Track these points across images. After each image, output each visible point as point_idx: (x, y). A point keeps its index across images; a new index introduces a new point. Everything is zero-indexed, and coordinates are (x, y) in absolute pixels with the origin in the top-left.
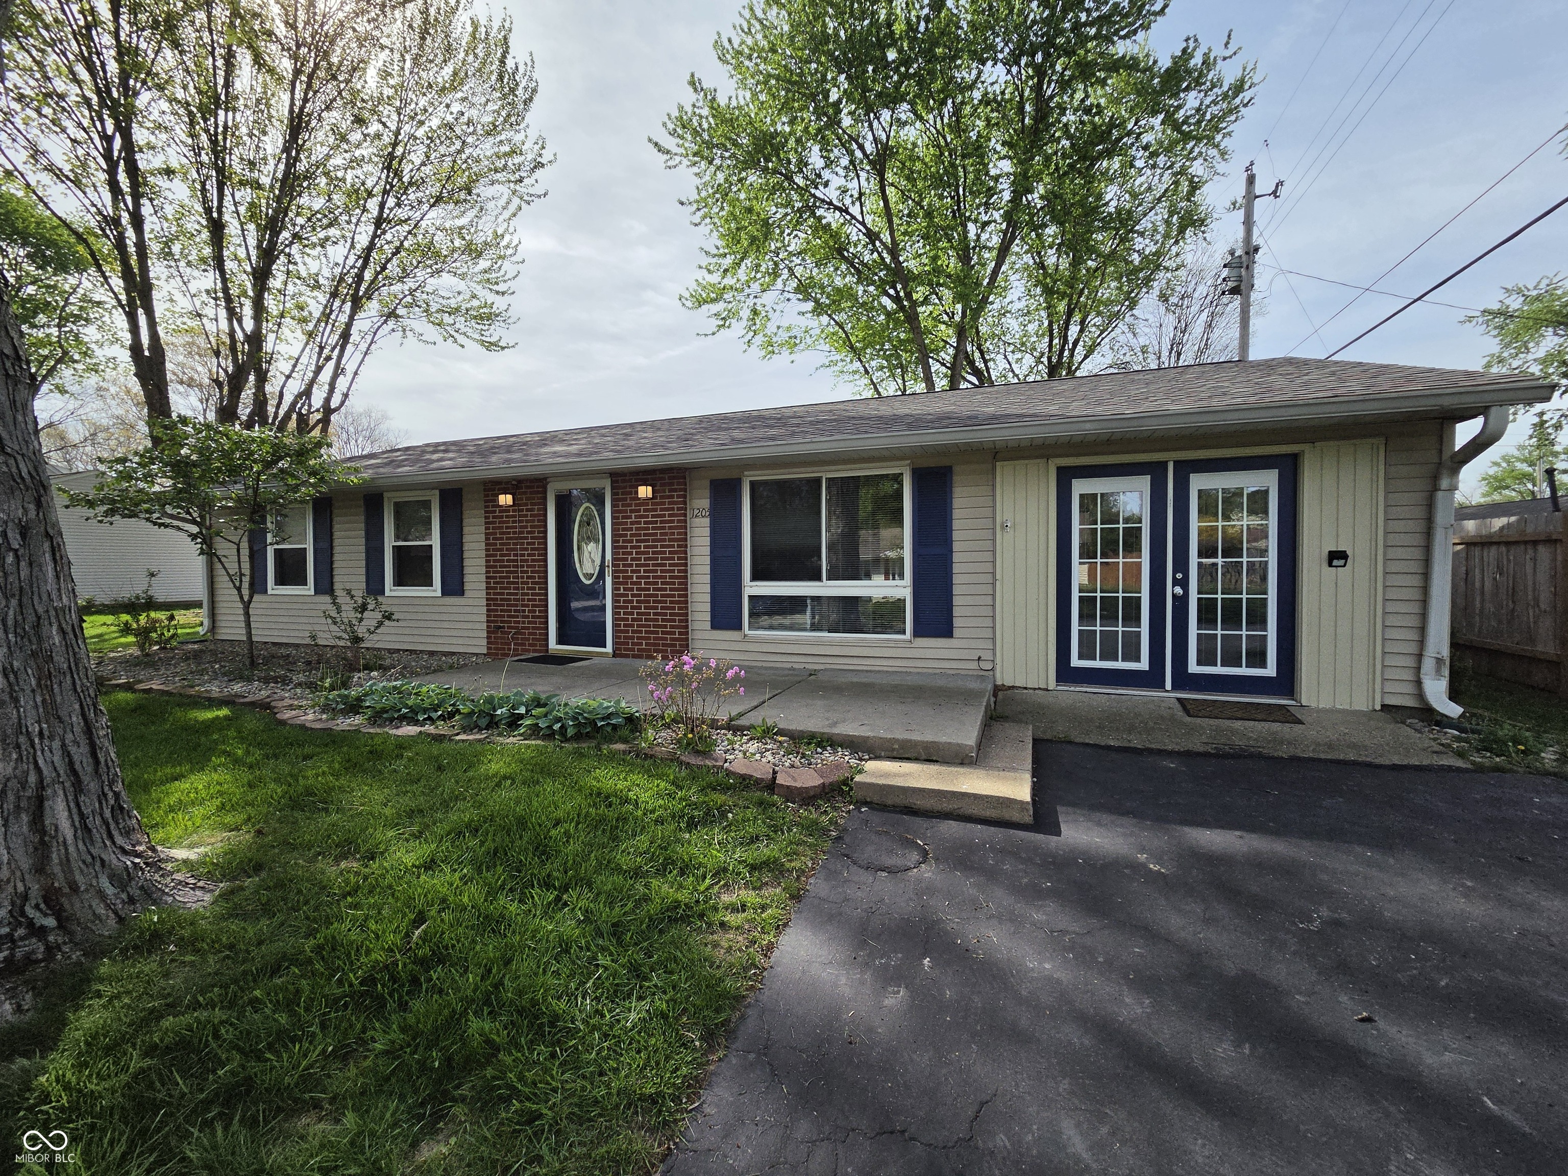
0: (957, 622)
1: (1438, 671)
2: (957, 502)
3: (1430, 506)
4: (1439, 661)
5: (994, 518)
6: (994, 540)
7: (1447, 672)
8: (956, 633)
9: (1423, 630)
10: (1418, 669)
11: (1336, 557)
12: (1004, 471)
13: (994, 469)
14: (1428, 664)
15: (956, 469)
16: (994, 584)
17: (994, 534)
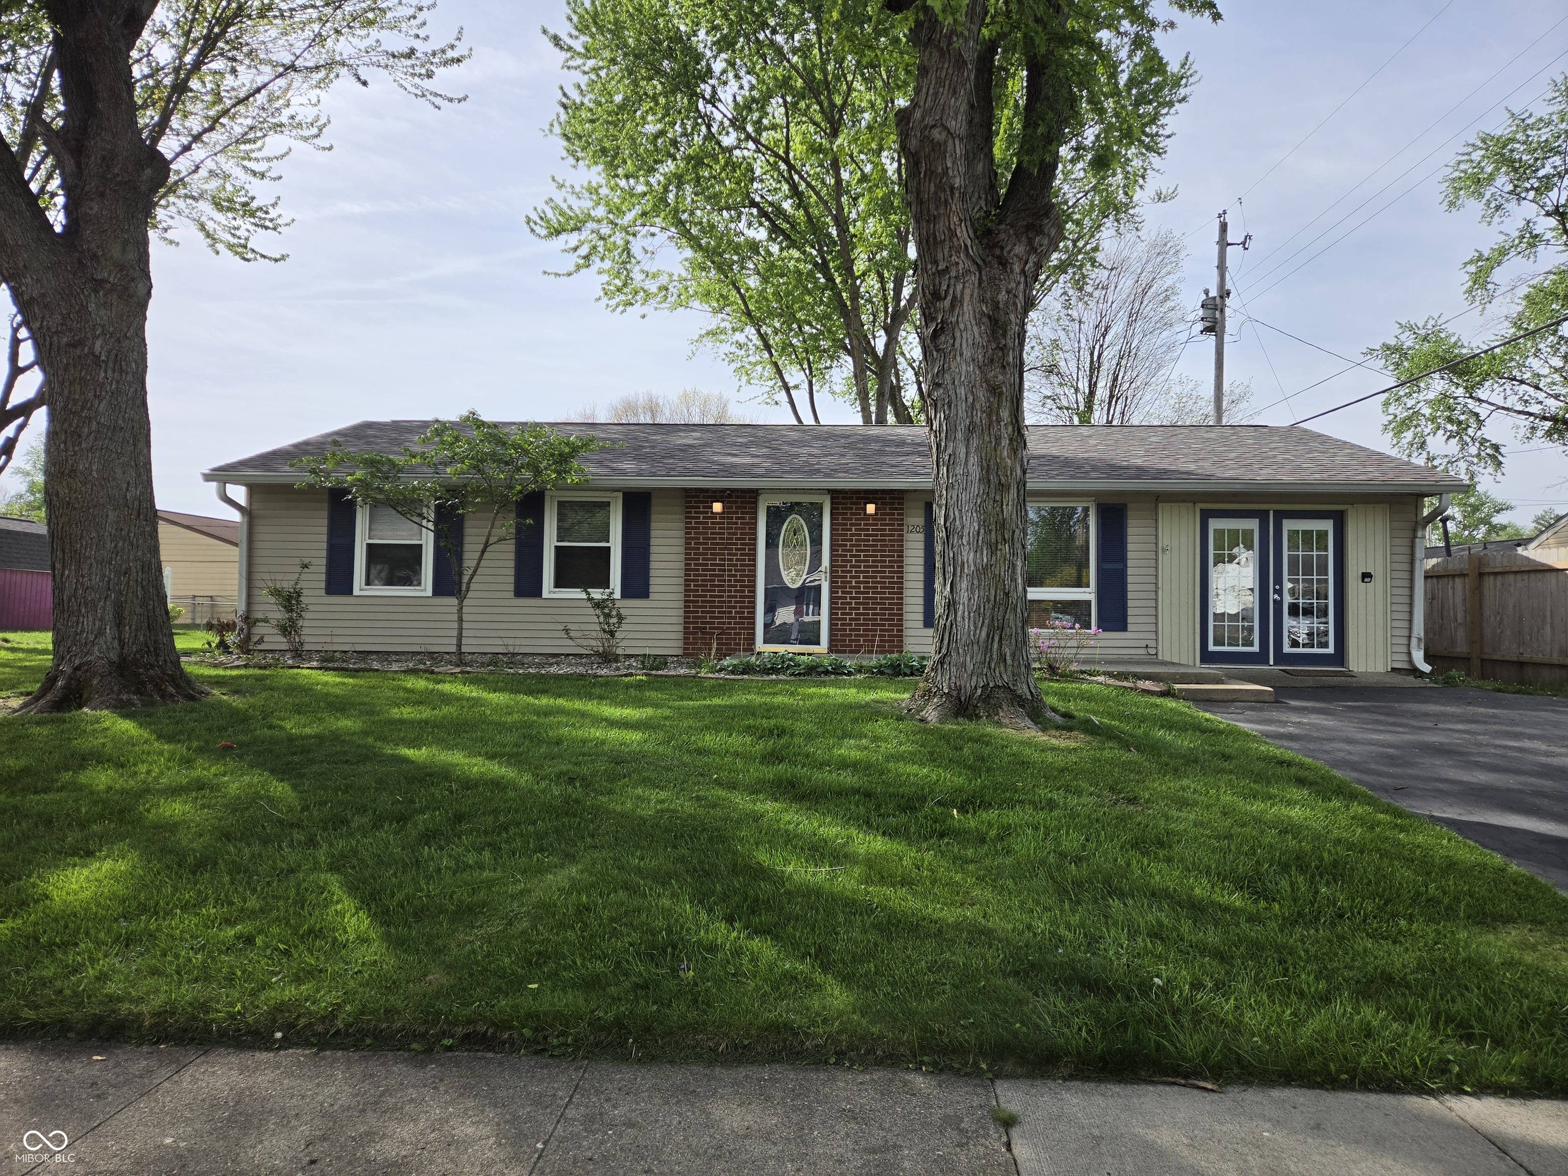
0: (1130, 620)
1: (1419, 646)
2: (1130, 531)
3: (1412, 547)
4: (1419, 639)
5: (1157, 544)
6: (1157, 560)
7: (1422, 646)
8: (1130, 627)
9: (1410, 621)
10: (1409, 645)
11: (1366, 576)
12: (1164, 510)
13: (1156, 507)
14: (1414, 641)
15: (1129, 506)
16: (1156, 592)
17: (1157, 555)
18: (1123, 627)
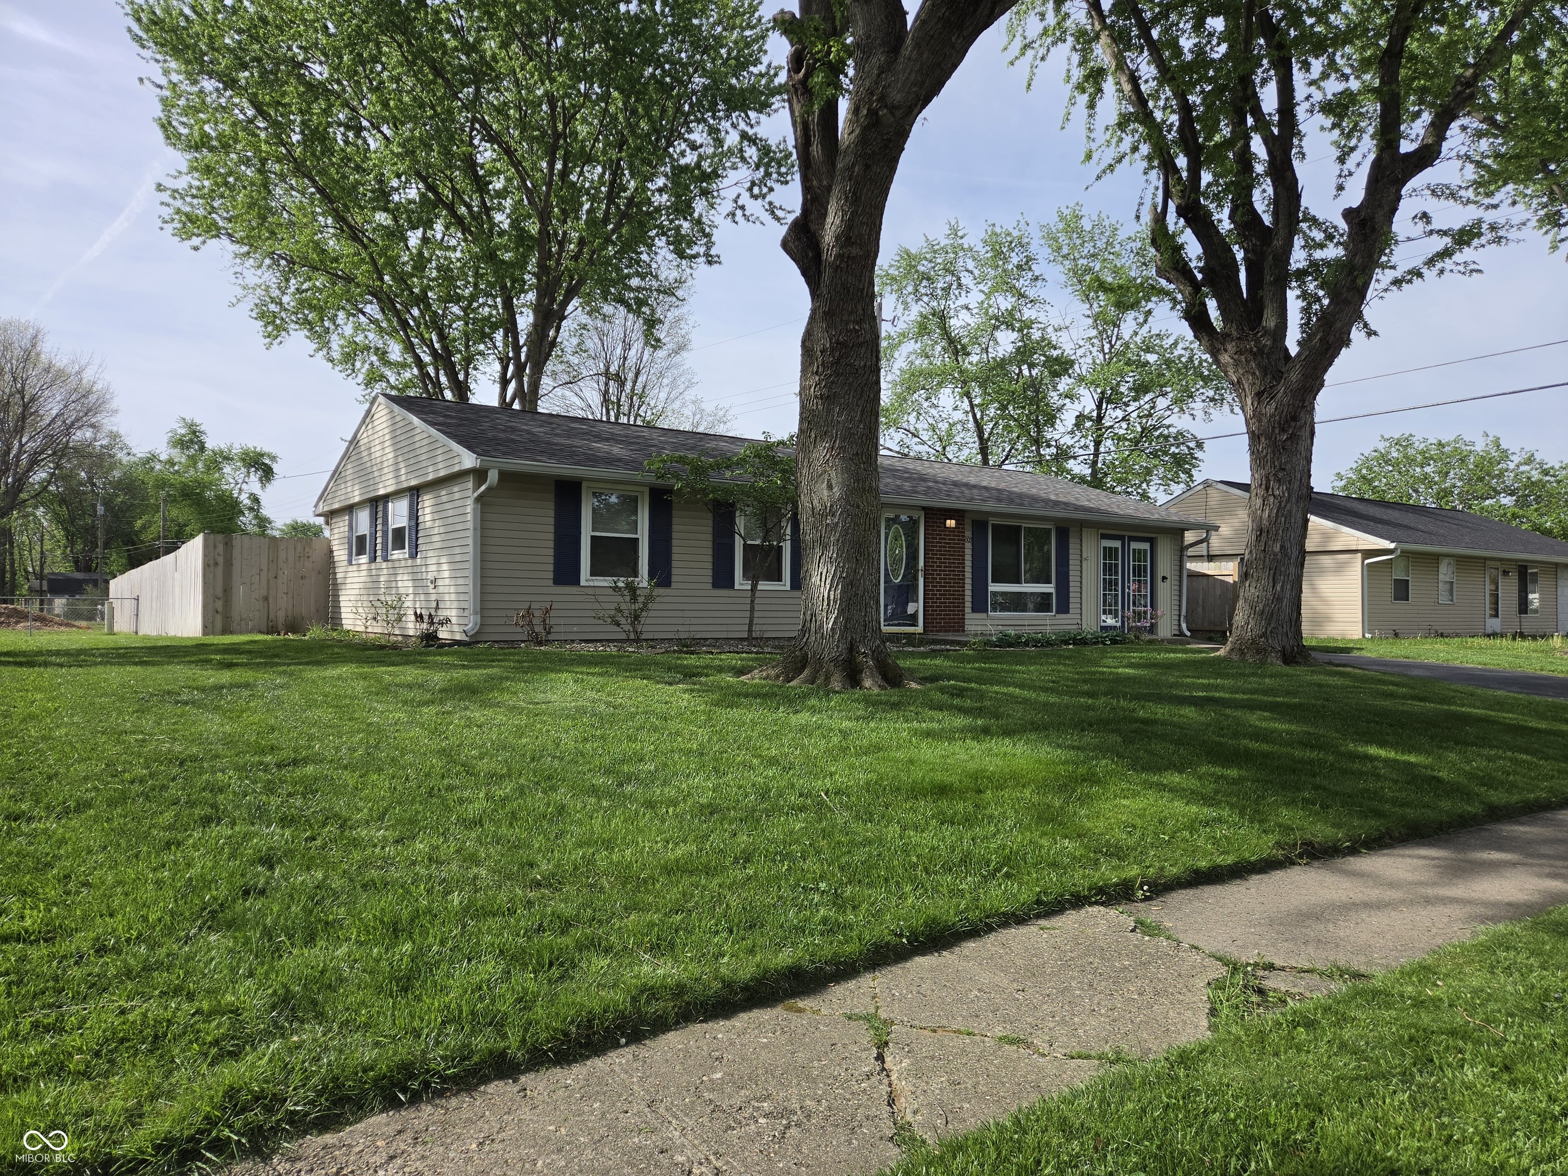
0: (1071, 606)
1: (1185, 620)
2: (1070, 546)
4: (1185, 617)
5: (1081, 556)
6: (1081, 566)
8: (1070, 611)
9: (1180, 606)
10: (1180, 620)
11: (1164, 578)
12: (1084, 532)
13: (1081, 531)
14: (1182, 618)
15: (1070, 529)
17: (1082, 563)
18: (1067, 611)
